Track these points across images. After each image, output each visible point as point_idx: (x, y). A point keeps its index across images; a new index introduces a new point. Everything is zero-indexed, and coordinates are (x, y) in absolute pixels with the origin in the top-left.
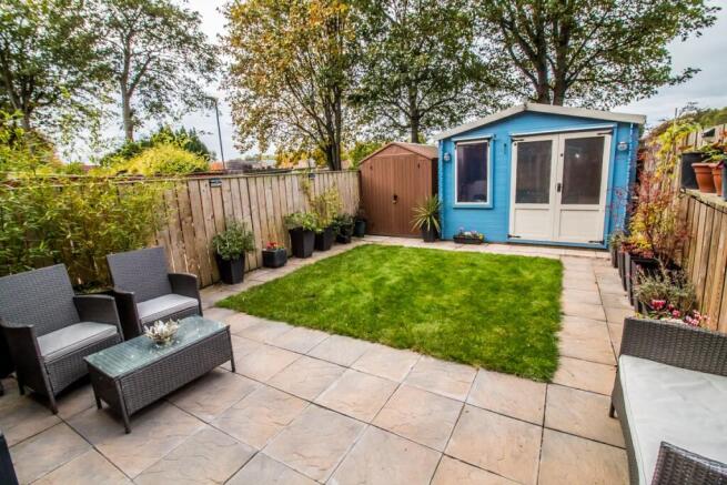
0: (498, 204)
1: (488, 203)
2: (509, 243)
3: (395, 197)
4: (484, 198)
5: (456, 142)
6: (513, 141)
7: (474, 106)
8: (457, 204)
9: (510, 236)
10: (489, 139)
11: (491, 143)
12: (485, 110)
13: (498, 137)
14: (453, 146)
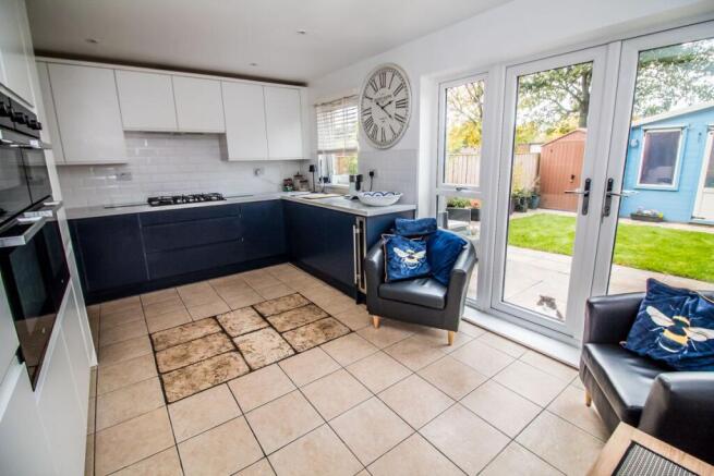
0: (684, 187)
1: (673, 186)
2: (690, 224)
3: (573, 177)
4: (669, 181)
5: (645, 131)
6: (709, 130)
7: (658, 87)
8: (638, 185)
9: (692, 217)
10: (682, 128)
11: (685, 131)
12: (672, 92)
13: (692, 127)
14: (642, 133)
